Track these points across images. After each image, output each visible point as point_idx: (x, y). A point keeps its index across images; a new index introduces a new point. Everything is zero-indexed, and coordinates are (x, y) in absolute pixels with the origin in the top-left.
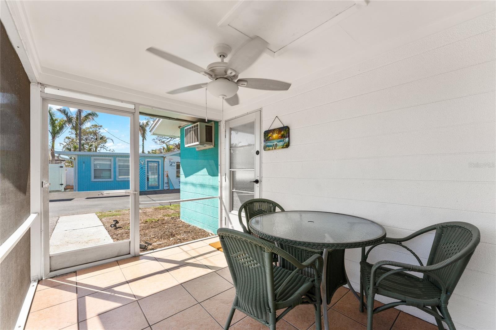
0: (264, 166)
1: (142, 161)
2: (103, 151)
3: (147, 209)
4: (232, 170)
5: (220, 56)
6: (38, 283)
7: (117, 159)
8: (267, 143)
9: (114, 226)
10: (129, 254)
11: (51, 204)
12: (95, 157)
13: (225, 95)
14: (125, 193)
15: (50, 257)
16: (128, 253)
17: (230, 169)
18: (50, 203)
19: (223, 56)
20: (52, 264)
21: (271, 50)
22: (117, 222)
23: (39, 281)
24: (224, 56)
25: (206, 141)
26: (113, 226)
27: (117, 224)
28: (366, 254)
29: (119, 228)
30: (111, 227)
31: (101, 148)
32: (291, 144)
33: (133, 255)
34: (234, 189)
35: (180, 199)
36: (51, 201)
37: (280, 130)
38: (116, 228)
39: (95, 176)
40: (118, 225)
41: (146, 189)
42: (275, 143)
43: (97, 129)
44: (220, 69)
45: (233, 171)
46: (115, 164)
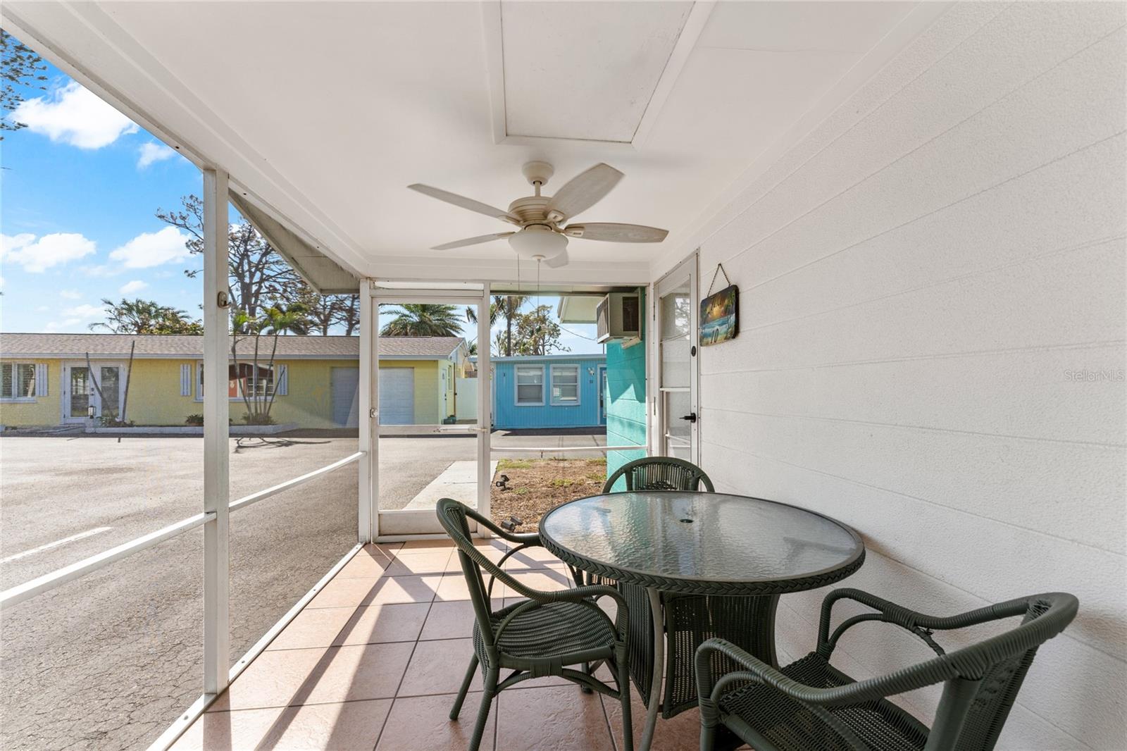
0: (703, 379)
1: (591, 369)
2: (554, 352)
3: (578, 462)
4: (665, 390)
5: (534, 183)
6: (363, 547)
7: (552, 366)
8: (704, 328)
9: (501, 485)
10: (476, 532)
11: (381, 441)
12: (520, 366)
13: (540, 254)
14: (467, 431)
15: (379, 515)
16: (475, 530)
17: (661, 387)
18: (379, 439)
19: (538, 182)
20: (382, 523)
21: (620, 142)
22: (507, 479)
23: (366, 544)
24: (541, 183)
25: (624, 330)
26: (499, 484)
27: (506, 483)
28: (829, 637)
29: (509, 489)
30: (497, 485)
31: (551, 345)
32: (743, 328)
33: (482, 536)
34: (668, 432)
35: (606, 446)
36: (382, 436)
37: (723, 294)
38: (505, 489)
39: (521, 397)
40: (508, 484)
41: (599, 423)
42: (715, 329)
43: (546, 312)
44: (532, 209)
45: (668, 393)
46: (548, 375)
